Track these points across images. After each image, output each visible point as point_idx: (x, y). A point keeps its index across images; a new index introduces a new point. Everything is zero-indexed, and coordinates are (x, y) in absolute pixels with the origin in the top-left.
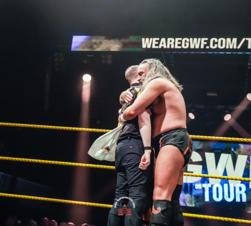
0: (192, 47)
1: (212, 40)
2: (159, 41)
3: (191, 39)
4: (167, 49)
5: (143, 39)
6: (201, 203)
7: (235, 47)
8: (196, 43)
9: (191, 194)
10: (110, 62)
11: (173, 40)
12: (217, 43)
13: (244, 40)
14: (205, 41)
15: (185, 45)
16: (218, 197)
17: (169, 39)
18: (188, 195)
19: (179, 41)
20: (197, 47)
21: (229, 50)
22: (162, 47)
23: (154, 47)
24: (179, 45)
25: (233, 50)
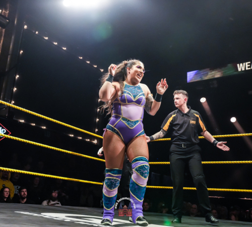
2: (251, 64)
5: (238, 65)
10: (216, 86)
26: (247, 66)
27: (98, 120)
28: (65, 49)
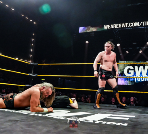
0: (123, 27)
1: (130, 24)
2: (110, 26)
3: (122, 24)
4: (113, 28)
5: (105, 26)
6: (133, 83)
7: (138, 26)
8: (124, 25)
9: (129, 80)
11: (115, 25)
12: (132, 25)
13: (142, 22)
14: (127, 24)
15: (120, 26)
16: (139, 80)
17: (114, 25)
18: (128, 81)
19: (118, 25)
20: (125, 27)
21: (136, 27)
22: (112, 28)
23: (109, 28)
24: (118, 27)
25: (138, 27)
26: (109, 27)
27: (32, 50)
28: (13, 9)
